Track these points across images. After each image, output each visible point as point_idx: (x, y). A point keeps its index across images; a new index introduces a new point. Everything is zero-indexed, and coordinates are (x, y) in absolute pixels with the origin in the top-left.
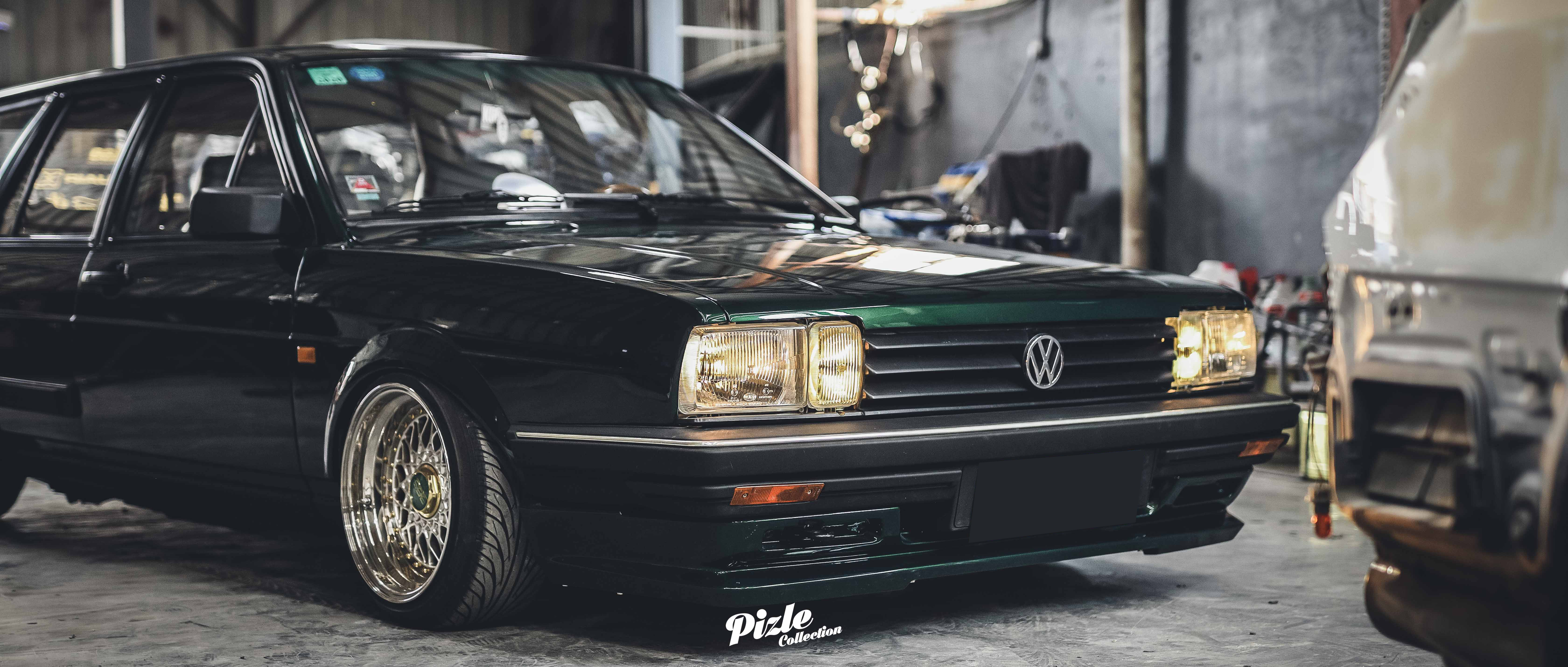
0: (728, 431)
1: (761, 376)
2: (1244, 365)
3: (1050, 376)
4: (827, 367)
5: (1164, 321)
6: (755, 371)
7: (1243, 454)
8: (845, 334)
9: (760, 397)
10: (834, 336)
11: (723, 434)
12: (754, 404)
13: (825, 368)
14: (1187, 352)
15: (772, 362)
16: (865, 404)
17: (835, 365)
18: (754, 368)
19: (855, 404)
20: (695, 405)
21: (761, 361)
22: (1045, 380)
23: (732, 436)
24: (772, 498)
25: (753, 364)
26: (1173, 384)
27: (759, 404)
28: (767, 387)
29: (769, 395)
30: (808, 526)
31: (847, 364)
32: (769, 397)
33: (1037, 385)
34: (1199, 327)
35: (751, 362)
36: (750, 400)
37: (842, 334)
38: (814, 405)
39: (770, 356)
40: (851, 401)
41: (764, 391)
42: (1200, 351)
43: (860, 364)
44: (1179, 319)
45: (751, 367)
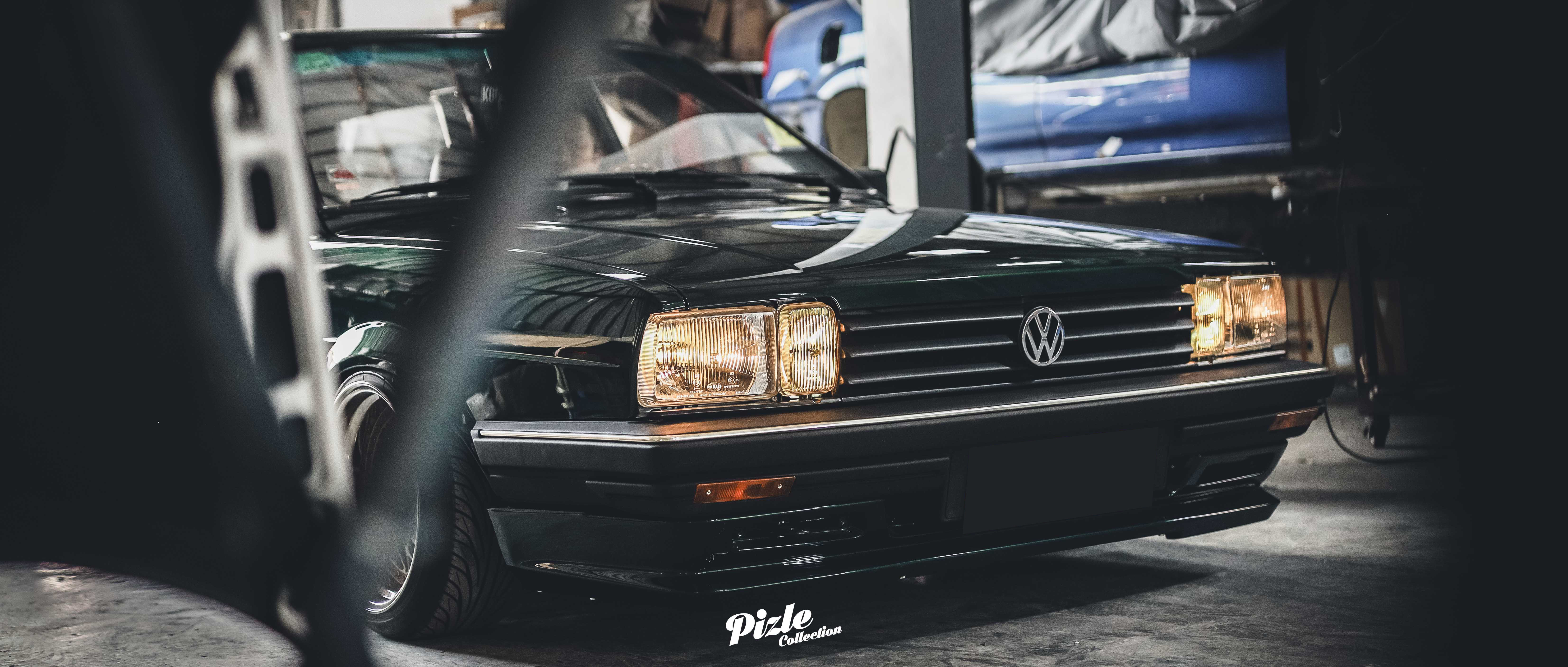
0: (689, 425)
1: (726, 364)
2: (1273, 332)
3: (1050, 352)
4: (798, 352)
5: (1181, 289)
6: (719, 359)
7: (1273, 427)
8: (817, 316)
9: (725, 387)
10: (805, 319)
11: (684, 427)
12: (719, 394)
13: (796, 353)
14: (1206, 320)
15: (737, 349)
16: (841, 390)
17: (808, 349)
18: (717, 356)
19: (831, 390)
20: (654, 397)
21: (725, 348)
22: (1044, 357)
23: (692, 429)
24: (739, 494)
25: (716, 352)
26: (1192, 356)
27: (724, 394)
28: (732, 376)
29: (734, 384)
30: (783, 522)
31: (820, 347)
32: (735, 386)
33: (1037, 362)
34: (1219, 294)
35: (714, 350)
36: (716, 390)
37: (814, 316)
38: (786, 393)
39: (735, 343)
40: (827, 387)
41: (730, 380)
42: (1222, 318)
43: (835, 348)
44: (1195, 287)
45: (714, 354)
